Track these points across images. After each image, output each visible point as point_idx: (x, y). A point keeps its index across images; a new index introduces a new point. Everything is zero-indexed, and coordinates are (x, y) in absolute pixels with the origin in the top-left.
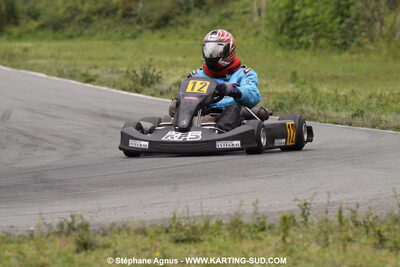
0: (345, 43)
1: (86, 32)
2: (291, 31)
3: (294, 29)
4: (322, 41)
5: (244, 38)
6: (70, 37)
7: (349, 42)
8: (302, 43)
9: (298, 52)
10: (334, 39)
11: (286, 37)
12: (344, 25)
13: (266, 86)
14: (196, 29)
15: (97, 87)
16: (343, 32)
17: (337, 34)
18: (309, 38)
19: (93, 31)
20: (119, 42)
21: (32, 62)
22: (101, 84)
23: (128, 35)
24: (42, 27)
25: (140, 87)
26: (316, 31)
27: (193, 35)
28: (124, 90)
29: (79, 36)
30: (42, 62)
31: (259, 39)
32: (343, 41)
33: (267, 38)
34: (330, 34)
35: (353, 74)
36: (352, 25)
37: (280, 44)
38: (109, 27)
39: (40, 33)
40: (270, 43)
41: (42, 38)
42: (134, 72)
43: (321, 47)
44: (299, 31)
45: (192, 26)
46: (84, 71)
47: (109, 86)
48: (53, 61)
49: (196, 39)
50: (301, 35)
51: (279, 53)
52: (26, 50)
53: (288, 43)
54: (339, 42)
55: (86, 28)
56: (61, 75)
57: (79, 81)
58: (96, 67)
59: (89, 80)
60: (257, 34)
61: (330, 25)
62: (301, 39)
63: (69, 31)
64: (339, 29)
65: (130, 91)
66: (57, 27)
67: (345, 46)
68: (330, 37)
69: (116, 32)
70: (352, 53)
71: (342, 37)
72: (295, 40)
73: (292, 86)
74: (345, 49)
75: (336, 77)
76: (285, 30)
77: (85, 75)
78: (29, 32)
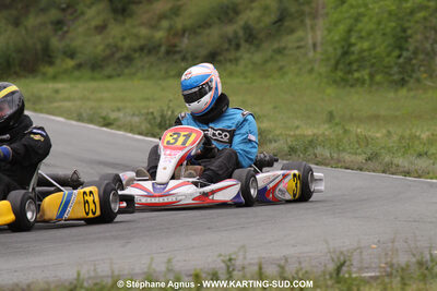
0: (403, 79)
1: (126, 71)
2: (347, 66)
3: (350, 64)
4: (378, 78)
5: (298, 75)
6: (110, 77)
7: (407, 78)
8: (357, 80)
9: (353, 90)
10: (391, 75)
11: (340, 74)
12: (401, 60)
13: (297, 127)
14: (246, 66)
15: (113, 131)
16: (401, 66)
17: (395, 69)
18: (365, 74)
19: (133, 70)
20: (160, 82)
21: (56, 105)
22: (119, 128)
23: (172, 73)
24: (79, 66)
25: (157, 130)
26: (373, 65)
27: (243, 73)
28: (140, 134)
29: (119, 75)
30: (67, 104)
31: (313, 76)
32: (401, 76)
33: (320, 74)
34: (386, 70)
35: (398, 113)
36: (411, 59)
37: (335, 82)
38: (151, 65)
39: (77, 73)
40: (325, 80)
41: (78, 79)
42: (152, 113)
43: (378, 84)
44: (355, 67)
45: (242, 63)
46: (104, 114)
47: (126, 130)
48: (78, 103)
49: (246, 78)
50: (357, 70)
51: (331, 91)
52: (57, 91)
53: (343, 79)
54: (396, 77)
55: (127, 67)
56: (80, 118)
57: (95, 124)
58: (119, 110)
59: (108, 125)
60: (311, 71)
61: (387, 60)
62: (356, 75)
63: (108, 70)
64: (396, 64)
65: (146, 135)
66: (95, 66)
67: (403, 83)
68: (386, 73)
69: (160, 70)
70: (410, 90)
71: (400, 73)
72: (350, 76)
73: (326, 126)
74: (403, 85)
75: (376, 117)
76: (341, 66)
77: (104, 118)
78: (65, 72)
